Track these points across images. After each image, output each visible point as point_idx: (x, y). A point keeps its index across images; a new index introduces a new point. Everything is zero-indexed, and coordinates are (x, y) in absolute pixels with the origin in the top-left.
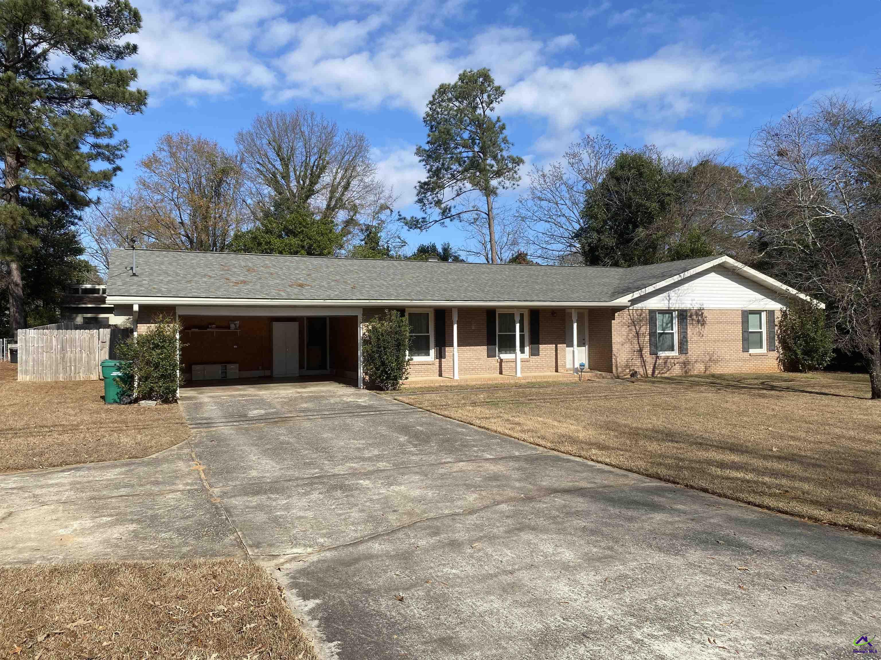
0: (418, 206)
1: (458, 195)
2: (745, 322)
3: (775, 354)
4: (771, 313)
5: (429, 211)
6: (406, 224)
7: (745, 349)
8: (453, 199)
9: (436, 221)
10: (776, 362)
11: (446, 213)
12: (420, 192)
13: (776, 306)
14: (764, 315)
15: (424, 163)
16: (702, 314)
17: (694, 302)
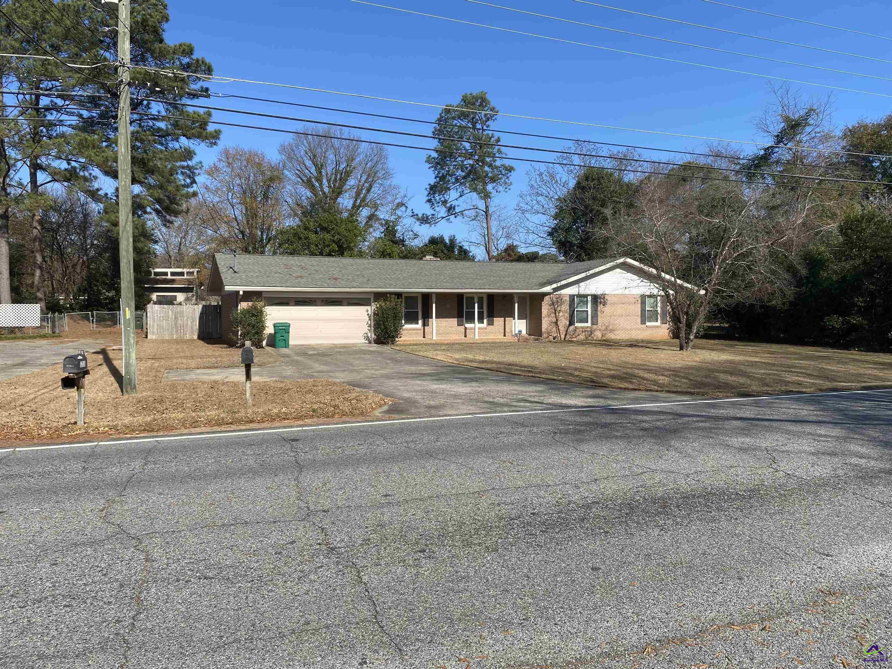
0: (428, 205)
1: (461, 196)
2: (643, 303)
3: (667, 326)
4: (664, 297)
5: (437, 209)
6: (418, 219)
7: (643, 322)
8: (457, 199)
9: (443, 218)
10: (667, 332)
11: (451, 210)
12: (430, 193)
14: (659, 298)
15: (433, 169)
16: (604, 297)
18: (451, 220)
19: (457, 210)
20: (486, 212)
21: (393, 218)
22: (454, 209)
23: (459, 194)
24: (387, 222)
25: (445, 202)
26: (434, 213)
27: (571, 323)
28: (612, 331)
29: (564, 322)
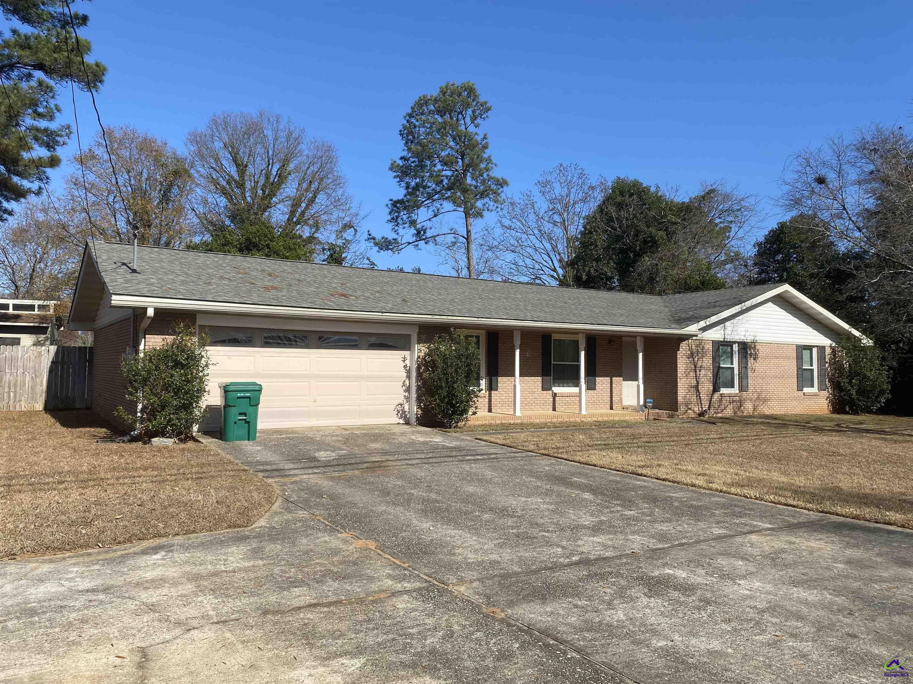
0: (391, 225)
1: (435, 216)
2: (799, 358)
3: (825, 394)
4: (821, 349)
5: (401, 231)
6: (376, 244)
7: (800, 388)
8: (429, 220)
9: (409, 243)
10: (827, 402)
11: (420, 234)
12: (393, 210)
13: (826, 342)
14: (815, 350)
15: (398, 180)
16: (755, 347)
17: (748, 333)
18: (420, 246)
19: (429, 234)
20: (467, 239)
21: (340, 242)
22: (425, 232)
23: (433, 213)
24: (332, 248)
25: (413, 223)
26: (396, 236)
27: (716, 389)
28: (765, 400)
29: (706, 386)
